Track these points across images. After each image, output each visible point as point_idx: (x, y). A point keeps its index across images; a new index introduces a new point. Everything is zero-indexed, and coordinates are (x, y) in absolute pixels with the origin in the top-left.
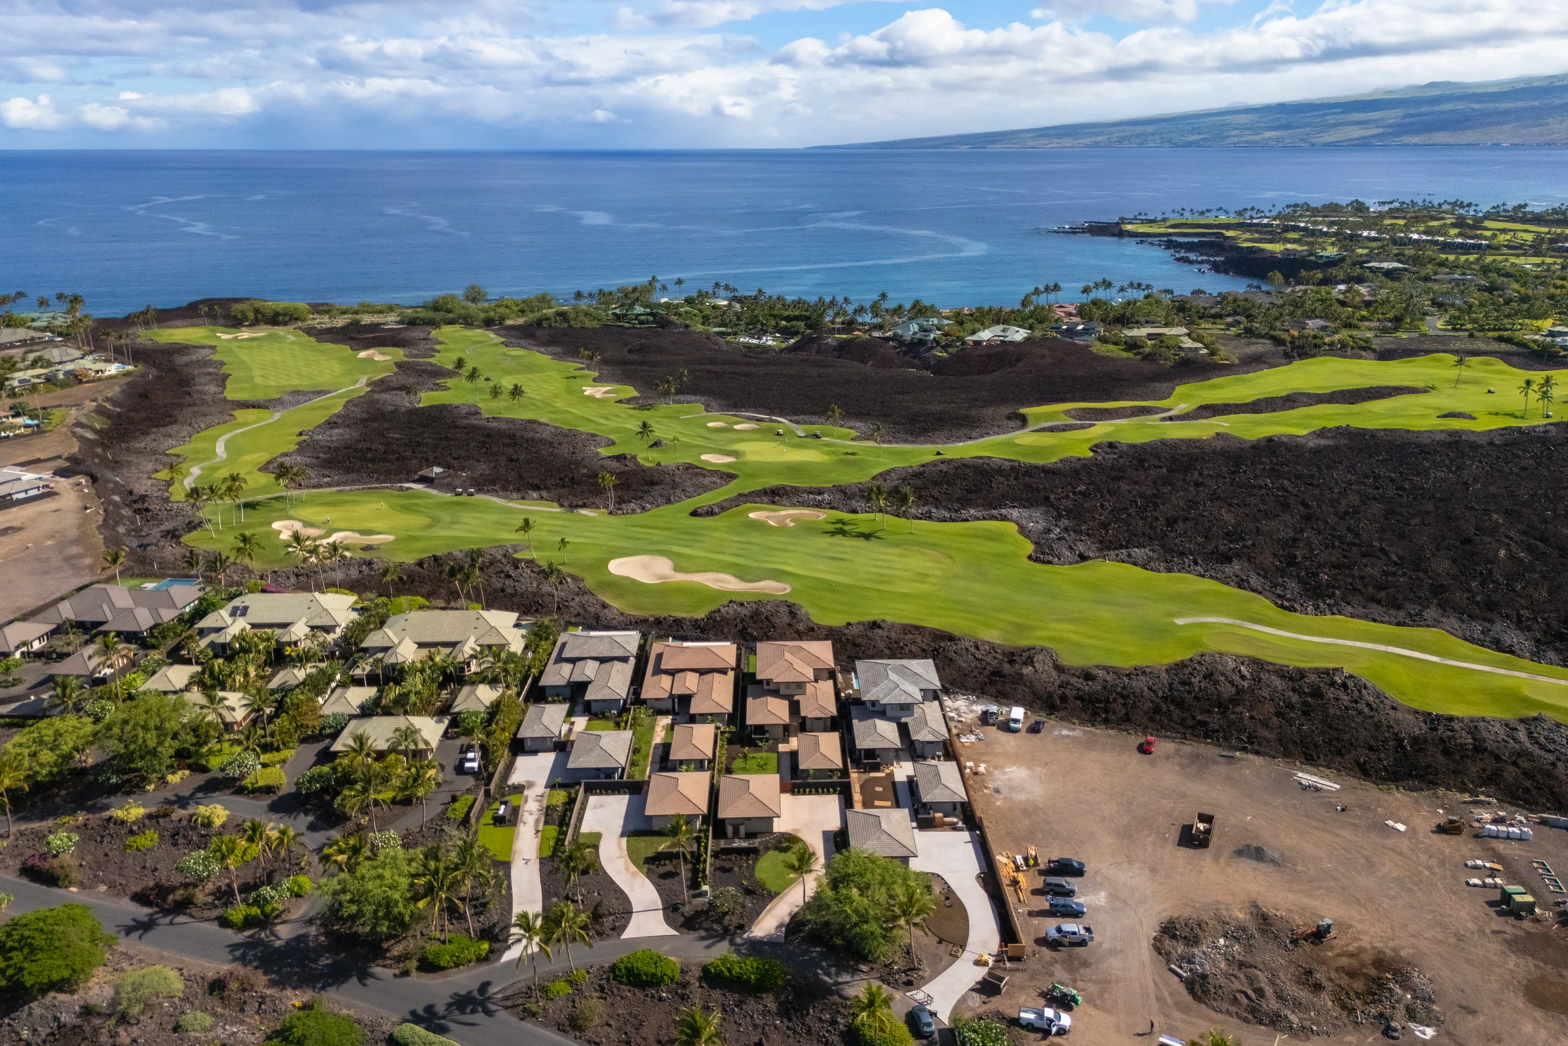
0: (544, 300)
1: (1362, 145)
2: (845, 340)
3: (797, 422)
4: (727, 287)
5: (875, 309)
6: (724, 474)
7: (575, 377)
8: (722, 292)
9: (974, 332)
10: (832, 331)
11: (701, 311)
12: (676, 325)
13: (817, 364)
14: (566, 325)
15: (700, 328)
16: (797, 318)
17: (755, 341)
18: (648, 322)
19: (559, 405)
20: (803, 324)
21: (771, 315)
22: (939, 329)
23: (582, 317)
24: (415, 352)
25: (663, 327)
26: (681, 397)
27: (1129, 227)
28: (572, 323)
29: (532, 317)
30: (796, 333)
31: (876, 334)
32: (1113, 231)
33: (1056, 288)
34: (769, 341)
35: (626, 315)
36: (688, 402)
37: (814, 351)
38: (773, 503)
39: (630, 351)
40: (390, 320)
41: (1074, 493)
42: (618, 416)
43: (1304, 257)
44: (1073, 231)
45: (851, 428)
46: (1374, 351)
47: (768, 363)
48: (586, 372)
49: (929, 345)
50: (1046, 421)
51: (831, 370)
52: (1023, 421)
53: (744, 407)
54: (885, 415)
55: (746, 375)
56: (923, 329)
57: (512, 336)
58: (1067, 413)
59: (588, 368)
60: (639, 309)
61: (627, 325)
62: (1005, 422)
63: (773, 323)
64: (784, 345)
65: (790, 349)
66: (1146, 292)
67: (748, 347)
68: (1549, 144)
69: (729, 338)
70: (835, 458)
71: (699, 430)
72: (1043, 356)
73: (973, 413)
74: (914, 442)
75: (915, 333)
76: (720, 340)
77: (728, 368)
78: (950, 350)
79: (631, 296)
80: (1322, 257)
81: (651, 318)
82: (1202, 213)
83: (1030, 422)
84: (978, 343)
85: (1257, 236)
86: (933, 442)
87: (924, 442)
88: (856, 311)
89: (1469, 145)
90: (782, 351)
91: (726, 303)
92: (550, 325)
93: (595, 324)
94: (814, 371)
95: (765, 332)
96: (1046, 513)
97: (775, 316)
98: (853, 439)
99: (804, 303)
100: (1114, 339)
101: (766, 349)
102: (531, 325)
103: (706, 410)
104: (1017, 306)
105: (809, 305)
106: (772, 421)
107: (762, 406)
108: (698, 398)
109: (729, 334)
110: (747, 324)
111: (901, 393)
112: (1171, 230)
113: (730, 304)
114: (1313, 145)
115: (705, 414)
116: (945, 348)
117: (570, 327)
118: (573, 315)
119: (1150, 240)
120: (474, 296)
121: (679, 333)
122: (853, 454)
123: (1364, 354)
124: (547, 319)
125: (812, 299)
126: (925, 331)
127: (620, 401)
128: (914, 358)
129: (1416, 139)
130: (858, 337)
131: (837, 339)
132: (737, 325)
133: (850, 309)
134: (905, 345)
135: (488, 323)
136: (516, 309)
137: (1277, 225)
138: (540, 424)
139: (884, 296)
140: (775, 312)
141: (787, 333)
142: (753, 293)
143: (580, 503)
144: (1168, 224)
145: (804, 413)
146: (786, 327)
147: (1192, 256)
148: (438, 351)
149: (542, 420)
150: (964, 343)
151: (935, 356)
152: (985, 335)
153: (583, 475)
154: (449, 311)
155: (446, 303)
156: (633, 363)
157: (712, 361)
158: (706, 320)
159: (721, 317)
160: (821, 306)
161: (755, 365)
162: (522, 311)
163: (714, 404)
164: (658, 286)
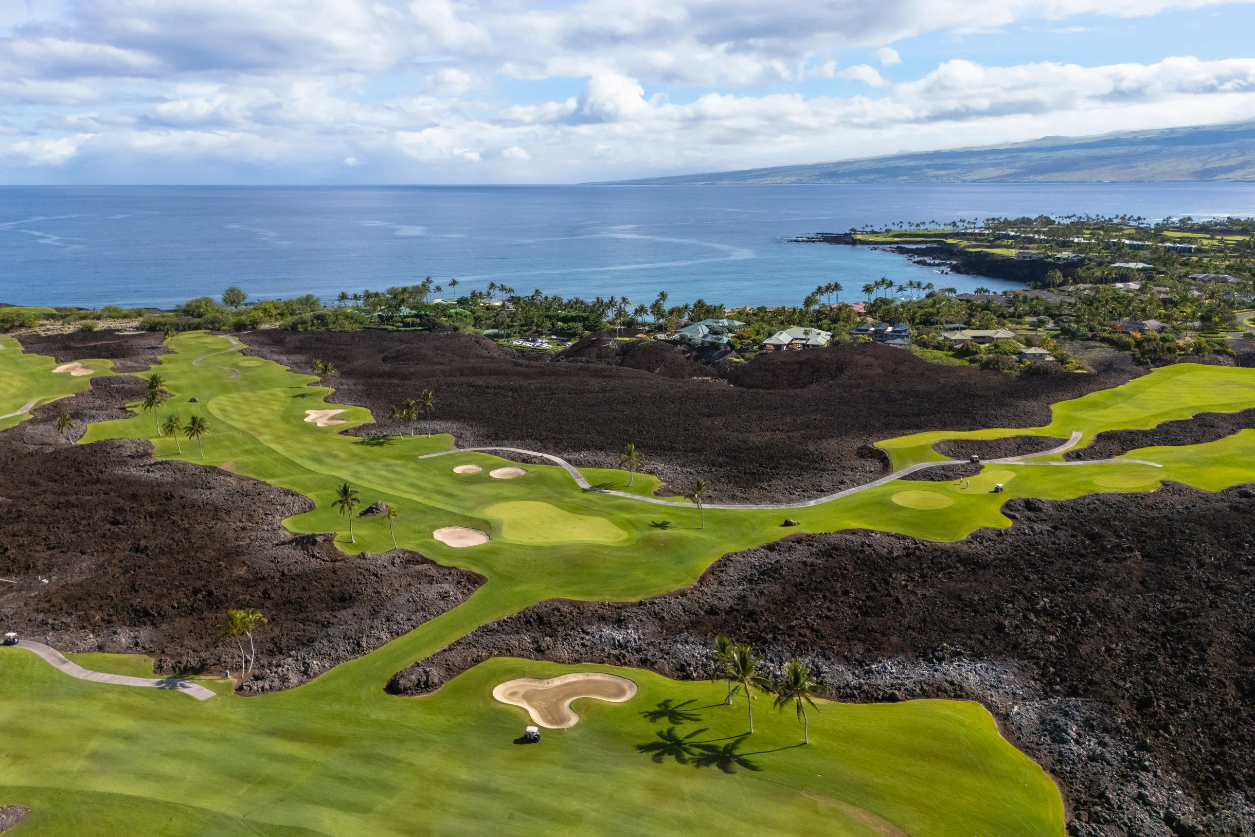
0: (308, 301)
1: (1001, 181)
2: (627, 343)
3: (577, 464)
4: (503, 288)
5: (656, 309)
6: (462, 574)
7: (303, 396)
8: (497, 293)
9: (770, 335)
10: (613, 333)
11: (473, 313)
12: (442, 327)
13: (598, 374)
14: (323, 329)
15: (470, 330)
16: (574, 319)
17: (529, 344)
18: (413, 325)
19: (265, 439)
20: (580, 325)
21: (547, 316)
22: (730, 331)
23: (342, 320)
24: (129, 363)
25: (430, 330)
26: (424, 425)
27: (859, 237)
28: (331, 326)
29: (289, 320)
30: (574, 335)
31: (661, 336)
32: (847, 240)
33: (837, 287)
34: (544, 344)
35: (392, 317)
36: (435, 432)
37: (593, 355)
38: (540, 652)
39: (384, 359)
40: (128, 326)
41: (1037, 613)
42: (336, 457)
43: (1041, 259)
44: (810, 240)
45: (651, 473)
46: (1231, 355)
47: (542, 374)
48: (321, 388)
49: (722, 349)
50: (916, 461)
51: (614, 382)
52: (884, 463)
53: (507, 438)
54: (694, 450)
55: (514, 390)
56: (714, 332)
57: (257, 342)
58: (936, 446)
59: (323, 382)
60: (405, 311)
61: (391, 328)
62: (858, 463)
63: (548, 324)
64: (560, 349)
65: (567, 354)
66: (928, 291)
67: (522, 351)
68: (1139, 182)
69: (501, 341)
70: (636, 535)
71: (440, 480)
72: (869, 366)
73: (811, 448)
74: (746, 500)
75: (705, 336)
76: (492, 344)
77: (493, 381)
78: (747, 355)
79: (398, 297)
80: (1059, 259)
81: (418, 321)
82: (918, 225)
83: (894, 461)
84: (778, 347)
85: (974, 243)
86: (773, 501)
87: (760, 500)
88: (636, 311)
89: (1080, 182)
90: (559, 355)
91: (499, 304)
92: (306, 330)
93: (356, 328)
94: (596, 384)
95: (540, 334)
96: (1023, 669)
97: (549, 317)
98: (657, 494)
99: (582, 303)
100: (935, 343)
101: (540, 354)
102: (286, 329)
103: (457, 445)
104: (801, 306)
105: (587, 306)
106: (544, 462)
107: (530, 436)
108: (449, 424)
109: (501, 337)
110: (522, 325)
111: (709, 416)
112: (896, 239)
113: (503, 305)
114: (964, 181)
115: (455, 451)
116: (741, 352)
117: (328, 330)
118: (332, 318)
119: (881, 247)
120: (233, 297)
121: (447, 336)
122: (664, 525)
123: (1221, 358)
124: (304, 322)
125: (590, 300)
126: (716, 333)
127: (345, 432)
128: (707, 363)
129: (1040, 178)
130: (642, 340)
131: (619, 343)
132: (509, 327)
133: (630, 309)
134: (695, 349)
135: (238, 328)
136: (274, 312)
137: (988, 234)
138: (220, 472)
139: (663, 296)
140: (550, 313)
141: (565, 335)
142: (530, 295)
143: (194, 662)
144: (890, 234)
145: (587, 447)
146: (563, 329)
147: (928, 260)
148: (160, 363)
149: (224, 467)
150: (762, 347)
151: (730, 362)
152: (784, 337)
153: (238, 581)
154: (200, 316)
155: (199, 307)
156: (381, 375)
157: (476, 371)
158: (477, 321)
159: (495, 318)
160: (600, 306)
161: (526, 376)
162: (282, 314)
163: (467, 434)
164: (432, 287)
